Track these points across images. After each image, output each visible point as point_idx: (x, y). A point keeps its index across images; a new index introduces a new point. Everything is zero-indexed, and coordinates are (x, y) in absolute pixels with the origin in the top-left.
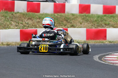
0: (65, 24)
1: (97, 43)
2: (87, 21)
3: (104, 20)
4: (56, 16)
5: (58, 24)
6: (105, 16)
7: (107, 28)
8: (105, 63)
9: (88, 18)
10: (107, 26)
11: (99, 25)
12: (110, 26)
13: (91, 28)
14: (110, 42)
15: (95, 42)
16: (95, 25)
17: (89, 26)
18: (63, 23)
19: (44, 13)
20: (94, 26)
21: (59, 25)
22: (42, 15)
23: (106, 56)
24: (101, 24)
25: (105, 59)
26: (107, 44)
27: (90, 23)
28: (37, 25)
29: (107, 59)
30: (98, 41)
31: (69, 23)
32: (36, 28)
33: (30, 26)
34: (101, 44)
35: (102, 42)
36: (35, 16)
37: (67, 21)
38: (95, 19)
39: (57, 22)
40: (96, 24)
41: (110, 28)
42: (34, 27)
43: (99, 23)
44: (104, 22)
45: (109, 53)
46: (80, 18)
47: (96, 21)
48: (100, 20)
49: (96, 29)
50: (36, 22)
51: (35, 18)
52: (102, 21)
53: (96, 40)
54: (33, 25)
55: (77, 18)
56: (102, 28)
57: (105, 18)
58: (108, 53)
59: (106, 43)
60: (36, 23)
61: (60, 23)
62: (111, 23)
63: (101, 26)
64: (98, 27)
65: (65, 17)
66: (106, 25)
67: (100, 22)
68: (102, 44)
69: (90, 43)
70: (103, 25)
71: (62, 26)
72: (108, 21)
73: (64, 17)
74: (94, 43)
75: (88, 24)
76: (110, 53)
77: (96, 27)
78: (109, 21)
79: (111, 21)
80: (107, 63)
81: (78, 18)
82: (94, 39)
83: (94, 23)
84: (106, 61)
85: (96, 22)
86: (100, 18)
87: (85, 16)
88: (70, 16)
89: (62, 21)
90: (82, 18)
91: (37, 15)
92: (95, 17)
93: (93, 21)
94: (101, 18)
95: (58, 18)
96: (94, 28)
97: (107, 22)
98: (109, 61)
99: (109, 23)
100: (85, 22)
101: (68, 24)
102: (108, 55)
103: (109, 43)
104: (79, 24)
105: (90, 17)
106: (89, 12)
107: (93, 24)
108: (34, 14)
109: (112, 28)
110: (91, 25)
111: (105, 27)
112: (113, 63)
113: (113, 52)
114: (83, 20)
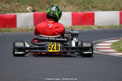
0: (47, 8)
1: (84, 28)
3: (91, 2)
5: (39, 7)
7: (95, 11)
8: (97, 52)
10: (94, 9)
11: (85, 8)
13: (77, 12)
14: (99, 27)
15: (82, 27)
16: (80, 8)
17: (74, 10)
18: (45, 7)
20: (80, 10)
21: (41, 9)
23: (97, 45)
24: (88, 7)
25: (97, 47)
27: (76, 6)
28: (16, 10)
29: (99, 47)
30: (85, 26)
32: (15, 12)
33: (7, 11)
34: (89, 30)
35: (90, 28)
37: (49, 4)
38: (81, 1)
39: (38, 5)
40: (82, 8)
41: (98, 11)
42: (12, 12)
43: (86, 6)
49: (82, 13)
50: (14, 6)
53: (83, 25)
54: (11, 10)
58: (99, 41)
59: (95, 28)
60: (14, 8)
61: (42, 6)
62: (99, 5)
63: (88, 9)
64: (85, 11)
66: (93, 7)
68: (90, 29)
69: (76, 28)
70: (90, 7)
71: (43, 10)
75: (73, 8)
76: (102, 40)
77: (82, 10)
78: (97, 3)
80: (100, 53)
83: (80, 6)
84: (98, 50)
89: (44, 5)
93: (78, 3)
96: (80, 12)
97: (95, 5)
98: (101, 50)
99: (97, 5)
100: (70, 5)
102: (99, 43)
103: (97, 28)
104: (63, 7)
107: (78, 7)
109: (100, 11)
110: (76, 8)
111: (92, 10)
112: (107, 52)
113: (105, 40)
114: (68, 3)
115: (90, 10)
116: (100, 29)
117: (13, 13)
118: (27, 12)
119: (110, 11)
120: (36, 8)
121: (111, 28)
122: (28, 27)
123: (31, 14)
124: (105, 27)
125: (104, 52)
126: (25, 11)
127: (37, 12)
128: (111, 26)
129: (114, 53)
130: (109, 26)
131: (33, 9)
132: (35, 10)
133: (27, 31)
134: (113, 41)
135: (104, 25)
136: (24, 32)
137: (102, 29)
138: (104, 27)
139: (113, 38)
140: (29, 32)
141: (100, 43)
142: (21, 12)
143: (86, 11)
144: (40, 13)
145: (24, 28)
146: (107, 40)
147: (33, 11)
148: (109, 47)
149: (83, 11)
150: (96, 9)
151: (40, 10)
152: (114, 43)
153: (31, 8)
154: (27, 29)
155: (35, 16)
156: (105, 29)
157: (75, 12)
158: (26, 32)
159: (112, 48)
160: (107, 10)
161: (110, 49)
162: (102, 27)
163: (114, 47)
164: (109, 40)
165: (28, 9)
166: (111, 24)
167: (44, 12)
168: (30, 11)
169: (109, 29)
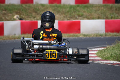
0: (34, 16)
1: (70, 36)
2: (58, 12)
3: (77, 10)
4: (24, 7)
5: (26, 16)
6: (78, 6)
7: (81, 19)
9: (59, 9)
10: (80, 18)
11: (71, 16)
12: (83, 18)
13: (63, 20)
14: (85, 35)
15: (68, 35)
16: (67, 16)
17: (61, 18)
18: (31, 15)
20: (66, 18)
21: (28, 17)
22: (8, 6)
24: (74, 16)
26: (81, 38)
27: (62, 15)
28: (3, 18)
31: (39, 15)
32: (2, 20)
34: (75, 38)
35: (76, 36)
37: (36, 12)
38: (68, 9)
39: (25, 13)
40: (69, 16)
41: (83, 19)
43: (72, 14)
44: (77, 13)
46: (51, 9)
47: (68, 12)
48: (73, 11)
49: (69, 21)
52: (74, 12)
53: (69, 33)
56: (75, 20)
57: (78, 8)
59: (81, 36)
60: (1, 16)
61: (29, 14)
62: (85, 14)
63: (74, 18)
64: (71, 19)
65: (34, 8)
66: (79, 16)
68: (77, 38)
70: (76, 16)
71: (30, 18)
74: (67, 37)
75: (60, 16)
77: (68, 19)
78: (82, 11)
79: (84, 12)
83: (66, 14)
86: (72, 8)
87: (57, 6)
88: (40, 7)
90: (53, 9)
92: (67, 7)
93: (65, 12)
94: (74, 8)
95: (26, 9)
96: (66, 21)
97: (81, 13)
99: (83, 13)
100: (56, 13)
101: (37, 16)
103: (83, 37)
105: (61, 7)
107: (65, 16)
109: (86, 20)
110: (62, 16)
111: (78, 18)
112: (92, 60)
113: (91, 48)
114: (54, 11)
115: (76, 18)
116: (86, 37)
118: (14, 20)
119: (95, 19)
120: (24, 17)
121: (97, 36)
122: (15, 35)
123: (18, 22)
124: (91, 36)
125: (90, 60)
126: (12, 19)
127: (24, 21)
128: (96, 34)
129: (100, 61)
130: (94, 34)
131: (20, 17)
132: (22, 18)
133: (15, 39)
134: (98, 49)
135: (90, 34)
136: (11, 40)
137: (88, 37)
138: (89, 35)
139: (99, 46)
140: (17, 40)
142: (8, 20)
143: (73, 19)
144: (27, 21)
145: (11, 36)
146: (93, 48)
147: (20, 19)
148: (95, 55)
149: (70, 20)
150: (82, 18)
151: (27, 19)
152: (100, 51)
153: (18, 16)
154: (14, 37)
155: (22, 24)
156: (90, 37)
157: (61, 20)
158: (13, 40)
159: (98, 56)
160: (93, 19)
161: (95, 57)
162: (88, 35)
163: (100, 55)
164: (95, 48)
165: (15, 17)
166: (97, 32)
167: (31, 20)
168: (17, 19)
169: (95, 37)
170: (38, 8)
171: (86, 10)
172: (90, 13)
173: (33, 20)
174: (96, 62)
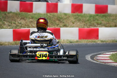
0: (57, 24)
2: (79, 20)
3: (96, 19)
4: (49, 16)
5: (50, 23)
6: (97, 15)
9: (80, 17)
10: (99, 26)
11: (91, 24)
13: (83, 27)
14: (102, 41)
15: (87, 41)
17: (81, 26)
18: (55, 23)
19: (36, 12)
20: (86, 26)
21: (52, 25)
22: (35, 14)
23: (98, 56)
25: (97, 58)
28: (30, 25)
29: (99, 58)
30: (90, 40)
31: (62, 23)
33: (23, 26)
35: (94, 42)
36: (28, 16)
37: (59, 20)
38: (88, 18)
39: (50, 21)
40: (88, 24)
41: (102, 27)
44: (96, 21)
45: (101, 52)
46: (72, 18)
47: (88, 20)
48: (92, 20)
49: (88, 28)
50: (28, 22)
51: (28, 18)
52: (94, 21)
53: (88, 39)
54: (26, 25)
55: (69, 18)
57: (97, 17)
61: (53, 22)
62: (103, 22)
63: (93, 26)
64: (91, 27)
65: (58, 17)
66: (98, 24)
67: (92, 21)
69: (82, 42)
70: (95, 24)
71: (54, 25)
72: (100, 21)
73: (56, 16)
74: (86, 43)
75: (81, 24)
77: (88, 26)
81: (71, 18)
82: (86, 38)
83: (86, 22)
84: (98, 61)
85: (88, 22)
86: (92, 17)
87: (78, 15)
88: (63, 16)
89: (54, 21)
90: (75, 17)
91: (30, 15)
92: (88, 16)
93: (85, 20)
94: (93, 17)
95: (51, 18)
96: (86, 28)
98: (101, 61)
100: (78, 21)
101: (60, 24)
103: (100, 42)
104: (72, 24)
105: (82, 16)
106: (81, 12)
107: (85, 24)
108: (27, 14)
109: (104, 27)
110: (83, 24)
111: (97, 26)
112: (105, 63)
113: (105, 52)
114: (76, 19)
115: (95, 26)
117: (28, 28)
119: (112, 27)
125: (103, 62)
129: (112, 63)
134: (112, 53)
141: (100, 55)
142: (34, 27)
146: (107, 52)
152: (113, 55)
156: (107, 43)
161: (108, 60)
162: (105, 41)
163: (112, 58)
164: (109, 52)
167: (55, 27)
170: (62, 17)
171: (104, 19)
172: (108, 21)
173: (57, 27)
174: (108, 64)
